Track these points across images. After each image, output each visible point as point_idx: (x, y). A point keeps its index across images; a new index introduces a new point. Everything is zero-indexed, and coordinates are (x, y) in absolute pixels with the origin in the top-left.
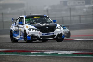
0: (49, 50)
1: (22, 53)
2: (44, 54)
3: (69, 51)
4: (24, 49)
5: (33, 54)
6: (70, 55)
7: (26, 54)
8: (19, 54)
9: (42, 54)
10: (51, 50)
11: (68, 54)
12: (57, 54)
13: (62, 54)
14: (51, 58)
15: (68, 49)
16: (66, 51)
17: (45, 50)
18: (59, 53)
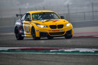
0: (70, 47)
1: (41, 51)
2: (64, 51)
3: (91, 48)
4: (43, 47)
5: (52, 52)
6: (92, 53)
7: (45, 52)
8: (38, 52)
9: (62, 52)
10: (72, 47)
11: (90, 52)
12: (78, 52)
13: (83, 52)
14: (72, 56)
15: (90, 46)
16: (88, 49)
17: (65, 47)
18: (80, 51)
